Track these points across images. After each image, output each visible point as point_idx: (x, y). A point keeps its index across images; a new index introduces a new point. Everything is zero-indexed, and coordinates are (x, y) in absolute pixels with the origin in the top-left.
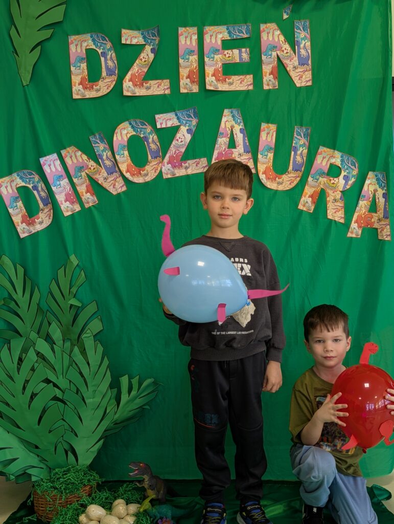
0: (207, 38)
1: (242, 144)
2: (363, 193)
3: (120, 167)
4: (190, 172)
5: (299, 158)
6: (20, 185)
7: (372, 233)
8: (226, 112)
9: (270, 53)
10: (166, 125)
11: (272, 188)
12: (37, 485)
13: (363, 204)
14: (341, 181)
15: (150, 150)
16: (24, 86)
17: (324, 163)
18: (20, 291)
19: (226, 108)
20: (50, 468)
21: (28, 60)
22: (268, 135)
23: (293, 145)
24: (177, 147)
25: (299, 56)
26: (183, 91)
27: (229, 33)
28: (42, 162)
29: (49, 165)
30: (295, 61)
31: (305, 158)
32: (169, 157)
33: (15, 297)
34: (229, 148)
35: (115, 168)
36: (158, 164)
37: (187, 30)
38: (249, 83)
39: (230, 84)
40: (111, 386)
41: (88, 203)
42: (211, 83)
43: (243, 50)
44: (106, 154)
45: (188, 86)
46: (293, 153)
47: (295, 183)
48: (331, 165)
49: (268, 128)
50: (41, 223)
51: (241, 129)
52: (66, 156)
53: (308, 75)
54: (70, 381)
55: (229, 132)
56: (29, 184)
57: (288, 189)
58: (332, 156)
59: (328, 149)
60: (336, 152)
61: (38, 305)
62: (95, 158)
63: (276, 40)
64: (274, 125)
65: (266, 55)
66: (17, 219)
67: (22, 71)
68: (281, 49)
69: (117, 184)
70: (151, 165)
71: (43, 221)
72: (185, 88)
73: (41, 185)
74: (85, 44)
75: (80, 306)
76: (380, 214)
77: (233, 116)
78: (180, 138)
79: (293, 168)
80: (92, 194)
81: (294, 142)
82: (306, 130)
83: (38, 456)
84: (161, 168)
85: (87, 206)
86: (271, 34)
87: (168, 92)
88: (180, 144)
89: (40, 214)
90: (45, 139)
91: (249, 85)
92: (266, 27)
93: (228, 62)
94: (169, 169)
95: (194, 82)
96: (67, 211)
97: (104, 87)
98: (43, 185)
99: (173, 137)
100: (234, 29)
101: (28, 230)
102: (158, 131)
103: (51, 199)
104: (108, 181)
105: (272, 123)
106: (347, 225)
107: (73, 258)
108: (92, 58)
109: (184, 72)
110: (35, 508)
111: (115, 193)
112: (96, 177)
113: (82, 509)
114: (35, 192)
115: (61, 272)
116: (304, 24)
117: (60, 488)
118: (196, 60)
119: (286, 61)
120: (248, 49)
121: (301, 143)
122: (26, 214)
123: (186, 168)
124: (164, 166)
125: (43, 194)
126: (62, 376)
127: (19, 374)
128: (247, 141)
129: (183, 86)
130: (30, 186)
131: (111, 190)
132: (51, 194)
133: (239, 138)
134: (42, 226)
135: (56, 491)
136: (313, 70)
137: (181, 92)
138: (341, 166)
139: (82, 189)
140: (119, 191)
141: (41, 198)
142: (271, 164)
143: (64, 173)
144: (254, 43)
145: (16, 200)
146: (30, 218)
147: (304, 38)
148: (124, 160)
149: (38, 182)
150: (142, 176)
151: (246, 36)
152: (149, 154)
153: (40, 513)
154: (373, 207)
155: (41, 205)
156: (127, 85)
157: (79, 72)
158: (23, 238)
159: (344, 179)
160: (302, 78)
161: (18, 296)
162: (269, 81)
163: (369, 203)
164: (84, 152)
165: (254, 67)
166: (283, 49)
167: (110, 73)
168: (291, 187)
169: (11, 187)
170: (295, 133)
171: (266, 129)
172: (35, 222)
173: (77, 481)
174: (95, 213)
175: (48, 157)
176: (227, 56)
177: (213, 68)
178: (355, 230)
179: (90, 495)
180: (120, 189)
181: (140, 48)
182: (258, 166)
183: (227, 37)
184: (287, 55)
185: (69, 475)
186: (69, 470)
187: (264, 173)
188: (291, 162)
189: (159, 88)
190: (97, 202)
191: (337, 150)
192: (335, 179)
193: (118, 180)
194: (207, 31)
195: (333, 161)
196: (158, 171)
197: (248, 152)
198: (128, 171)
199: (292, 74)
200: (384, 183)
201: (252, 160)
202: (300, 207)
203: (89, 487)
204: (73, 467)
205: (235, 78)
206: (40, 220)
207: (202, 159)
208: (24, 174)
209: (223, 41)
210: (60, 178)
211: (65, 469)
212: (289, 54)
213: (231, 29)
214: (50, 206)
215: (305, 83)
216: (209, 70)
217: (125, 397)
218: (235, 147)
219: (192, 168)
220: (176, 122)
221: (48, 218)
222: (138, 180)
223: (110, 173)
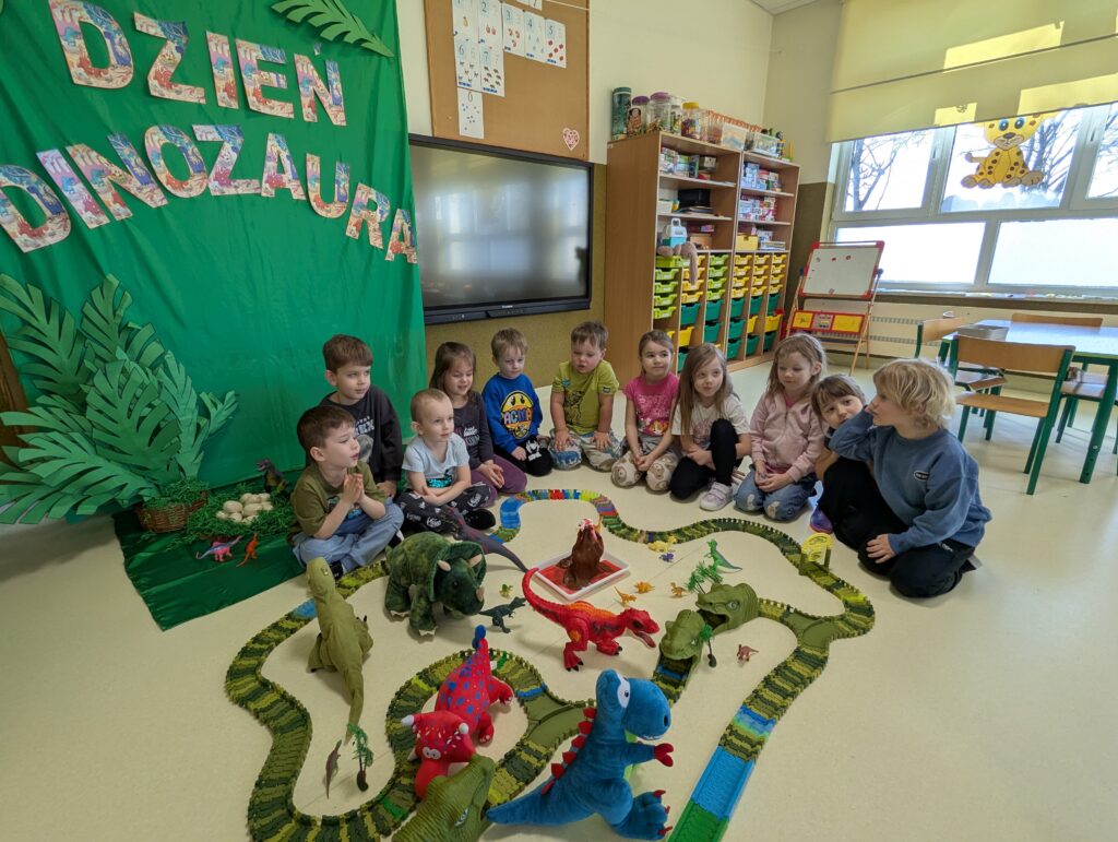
0: (240, 53)
1: (290, 170)
2: (394, 226)
3: (159, 177)
4: (241, 191)
5: (342, 191)
6: (7, 184)
7: (402, 258)
8: (270, 136)
9: (307, 86)
10: (207, 138)
11: (323, 215)
13: (395, 234)
14: (378, 214)
15: (191, 163)
17: (363, 198)
18: (41, 316)
19: (271, 133)
20: (159, 486)
22: (313, 165)
24: (224, 165)
27: (263, 53)
28: (40, 158)
29: (52, 164)
30: (330, 99)
31: (347, 191)
32: (216, 174)
33: (34, 323)
34: (278, 172)
35: (149, 177)
36: (203, 179)
37: (217, 37)
38: (289, 111)
39: (272, 108)
42: (253, 103)
43: (280, 75)
44: (135, 160)
45: (226, 100)
46: (337, 185)
47: (341, 212)
48: (369, 199)
49: (313, 158)
50: (53, 235)
51: (287, 156)
52: (75, 155)
53: (342, 116)
55: (276, 157)
56: (22, 184)
57: (336, 217)
58: (369, 192)
59: (366, 186)
60: (372, 189)
62: (120, 163)
63: (311, 74)
64: (318, 157)
65: (303, 87)
66: (12, 229)
68: (316, 85)
69: (155, 196)
70: (194, 179)
71: (55, 233)
72: (223, 102)
73: (43, 188)
74: (76, 15)
76: (408, 243)
77: (278, 142)
78: (225, 155)
79: (338, 199)
80: (123, 205)
81: (337, 175)
82: (346, 166)
83: (145, 477)
84: (208, 184)
85: (118, 218)
86: (305, 67)
87: (201, 101)
88: (226, 161)
89: (48, 223)
92: (299, 58)
93: (266, 85)
94: (216, 187)
95: (232, 97)
96: (92, 223)
97: (117, 77)
98: (47, 188)
99: (217, 153)
100: (268, 51)
101: (35, 243)
102: (199, 143)
103: (62, 206)
104: (143, 192)
105: (315, 155)
106: (385, 251)
107: (110, 277)
108: (91, 35)
109: (220, 84)
111: (154, 206)
112: (126, 185)
113: (215, 509)
114: (34, 196)
115: (96, 294)
116: (333, 66)
118: (233, 74)
119: (321, 98)
120: (285, 76)
121: (342, 177)
122: (26, 222)
123: (236, 187)
124: (211, 182)
125: (48, 199)
128: (295, 168)
129: (220, 98)
130: (25, 187)
131: (148, 202)
132: (63, 200)
133: (287, 164)
134: (56, 238)
136: (346, 111)
137: (220, 105)
138: (376, 202)
139: (107, 198)
140: (160, 204)
141: (47, 204)
142: (319, 193)
143: (75, 176)
144: (290, 71)
145: (4, 203)
146: (33, 228)
147: (334, 78)
148: (162, 170)
149: (37, 183)
150: (186, 191)
151: (281, 61)
152: (190, 166)
154: (402, 238)
155: (48, 213)
156: (154, 83)
157: (74, 50)
158: (28, 253)
159: (380, 213)
160: (338, 118)
161: (41, 323)
162: (308, 114)
163: (399, 234)
164: (101, 153)
166: (318, 84)
167: (122, 61)
168: (338, 216)
170: (337, 168)
171: (311, 160)
172: (43, 233)
174: (130, 225)
175: (47, 152)
176: (265, 77)
177: (253, 87)
178: (390, 256)
181: (160, 41)
182: (309, 194)
183: (261, 57)
184: (322, 92)
187: (315, 200)
188: (336, 193)
189: (191, 95)
190: (132, 215)
192: (373, 212)
193: (157, 191)
194: (239, 44)
195: (370, 196)
196: (204, 187)
197: (297, 179)
198: (168, 183)
199: (329, 111)
200: (408, 219)
201: (301, 187)
202: (347, 234)
204: (184, 480)
205: (275, 103)
206: (49, 231)
207: (252, 180)
208: (10, 170)
209: (258, 61)
210: (71, 181)
212: (324, 91)
213: (264, 50)
214: (64, 215)
215: (339, 123)
216: (249, 89)
217: (213, 411)
218: (284, 172)
219: (243, 188)
220: (218, 138)
221: (62, 229)
222: (182, 194)
223: (145, 182)
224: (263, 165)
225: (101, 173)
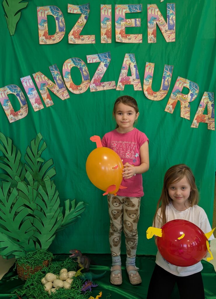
0: (117, 12)
1: (135, 74)
2: (201, 104)
3: (66, 85)
4: (106, 88)
5: (166, 83)
6: (9, 93)
7: (204, 125)
8: (127, 55)
9: (152, 22)
10: (93, 61)
11: (151, 99)
12: (19, 261)
13: (200, 110)
14: (189, 96)
15: (83, 75)
16: (11, 36)
17: (180, 86)
18: (10, 152)
19: (127, 53)
20: (26, 251)
21: (13, 20)
22: (150, 69)
23: (164, 75)
24: (99, 74)
25: (169, 24)
26: (102, 42)
27: (130, 9)
28: (22, 81)
29: (26, 82)
30: (166, 27)
31: (170, 83)
32: (94, 80)
33: (7, 156)
34: (127, 76)
35: (63, 85)
36: (88, 83)
37: (106, 6)
38: (140, 39)
39: (129, 39)
40: (60, 206)
41: (48, 104)
42: (119, 38)
43: (137, 19)
44: (58, 77)
45: (105, 40)
46: (163, 80)
47: (164, 97)
48: (184, 87)
49: (150, 65)
50: (21, 115)
51: (134, 65)
52: (36, 77)
53: (173, 36)
54: (37, 204)
55: (128, 67)
56: (15, 92)
57: (159, 100)
58: (185, 82)
59: (183, 79)
60: (187, 80)
61: (20, 160)
62: (52, 79)
63: (156, 14)
64: (153, 64)
65: (150, 23)
66: (8, 112)
67: (10, 26)
68: (159, 20)
69: (64, 94)
70: (84, 84)
71: (23, 114)
72: (104, 40)
73: (21, 94)
74: (46, 12)
75: (43, 162)
76: (210, 115)
77: (130, 58)
78: (100, 69)
79: (163, 88)
80: (50, 100)
81: (164, 73)
82: (171, 67)
83: (19, 245)
84: (89, 86)
85: (47, 106)
86: (153, 11)
87: (94, 42)
88: (100, 72)
89: (21, 109)
90: (24, 67)
91: (140, 40)
92: (151, 7)
93: (128, 26)
94: (94, 87)
95: (109, 37)
96: (36, 109)
97: (58, 38)
98: (22, 93)
99: (96, 68)
100: (132, 7)
101: (14, 119)
102: (88, 65)
103: (27, 101)
104: (59, 92)
105: (152, 63)
106: (191, 121)
107: (39, 135)
108: (50, 20)
109: (103, 31)
110: (18, 272)
111: (63, 99)
112: (53, 90)
113: (43, 275)
114: (18, 97)
115: (33, 142)
116: (172, 6)
117: (31, 263)
118: (110, 24)
119: (161, 27)
120: (140, 19)
121: (168, 74)
122: (13, 109)
123: (104, 86)
124: (91, 85)
125: (22, 98)
126: (32, 202)
127: (7, 202)
128: (138, 72)
129: (102, 39)
130: (15, 94)
131: (61, 97)
132: (27, 99)
133: (134, 70)
134: (22, 116)
135: (29, 264)
136: (176, 33)
137: (101, 42)
138: (189, 88)
139: (44, 96)
140: (66, 98)
141: (21, 101)
142: (151, 86)
143: (34, 87)
144: (143, 16)
145: (7, 101)
146: (15, 112)
147: (172, 13)
148: (69, 81)
149: (19, 92)
150: (78, 90)
151: (139, 11)
152: (82, 77)
153: (20, 275)
154: (206, 112)
155: (22, 105)
156: (71, 37)
157: (43, 29)
158: (11, 123)
159: (191, 95)
160: (170, 37)
161: (9, 155)
162: (151, 38)
163: (204, 109)
164: (46, 75)
165: (143, 30)
166: (160, 20)
167: (61, 30)
168: (161, 99)
169: (4, 94)
170: (165, 69)
171: (149, 66)
172: (18, 114)
173: (41, 259)
174: (52, 109)
175: (25, 77)
176: (128, 22)
177: (120, 29)
178: (195, 124)
179: (48, 266)
180: (66, 97)
181: (78, 16)
182: (144, 87)
183: (128, 11)
184: (162, 23)
185: (36, 255)
186: (36, 253)
187: (147, 90)
188: (162, 84)
189: (89, 40)
190: (53, 104)
191: (188, 79)
192: (186, 95)
193: (65, 92)
194: (117, 7)
195: (185, 85)
196: (88, 88)
197: (138, 78)
198: (70, 87)
199: (165, 35)
200: (213, 98)
201: (140, 83)
202: (166, 110)
203: (47, 261)
204: (38, 251)
205: (132, 36)
206: (21, 113)
207: (113, 82)
208: (12, 86)
209: (126, 14)
210: (32, 89)
211: (34, 252)
212: (163, 23)
213: (131, 7)
214: (26, 105)
215: (171, 40)
216: (118, 31)
217: (67, 212)
218: (131, 76)
219: (107, 86)
220: (98, 60)
221: (25, 112)
222: (76, 92)
223: (61, 88)
224: (120, 72)
225: (44, 85)
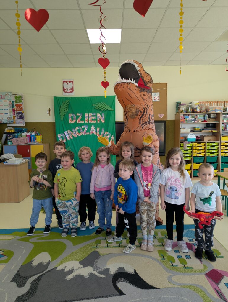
0: (89, 115)
6: (61, 136)
8: (92, 126)
9: (98, 117)
14: (108, 136)
16: (62, 121)
21: (62, 117)
22: (98, 129)
24: (85, 131)
29: (66, 133)
30: (102, 119)
31: (103, 133)
35: (75, 133)
36: (82, 133)
37: (86, 114)
42: (90, 122)
48: (107, 134)
51: (94, 128)
52: (68, 131)
53: (104, 121)
62: (73, 132)
67: (62, 119)
68: (100, 117)
74: (71, 115)
78: (85, 129)
80: (72, 137)
82: (104, 129)
85: (71, 139)
86: (99, 115)
87: (84, 123)
89: (64, 140)
90: (65, 129)
91: (96, 122)
93: (92, 119)
94: (84, 134)
96: (68, 140)
97: (74, 121)
102: (82, 128)
103: (66, 138)
108: (72, 117)
109: (86, 120)
112: (73, 135)
116: (103, 114)
118: (88, 118)
121: (103, 131)
130: (63, 136)
131: (75, 137)
132: (66, 137)
133: (94, 130)
137: (86, 123)
139: (70, 136)
141: (64, 138)
142: (99, 134)
143: (68, 134)
144: (96, 116)
145: (60, 138)
147: (103, 116)
148: (77, 132)
152: (81, 131)
156: (77, 121)
157: (70, 119)
160: (103, 121)
162: (98, 122)
164: (71, 131)
165: (96, 120)
167: (75, 119)
170: (102, 129)
174: (73, 140)
175: (66, 131)
181: (79, 116)
183: (92, 115)
189: (82, 122)
191: (108, 132)
193: (76, 135)
201: (96, 133)
205: (93, 121)
207: (89, 132)
208: (62, 134)
210: (67, 135)
216: (90, 120)
219: (87, 134)
220: (85, 127)
222: (79, 135)
223: (75, 134)
224: (91, 130)
225: (70, 133)
